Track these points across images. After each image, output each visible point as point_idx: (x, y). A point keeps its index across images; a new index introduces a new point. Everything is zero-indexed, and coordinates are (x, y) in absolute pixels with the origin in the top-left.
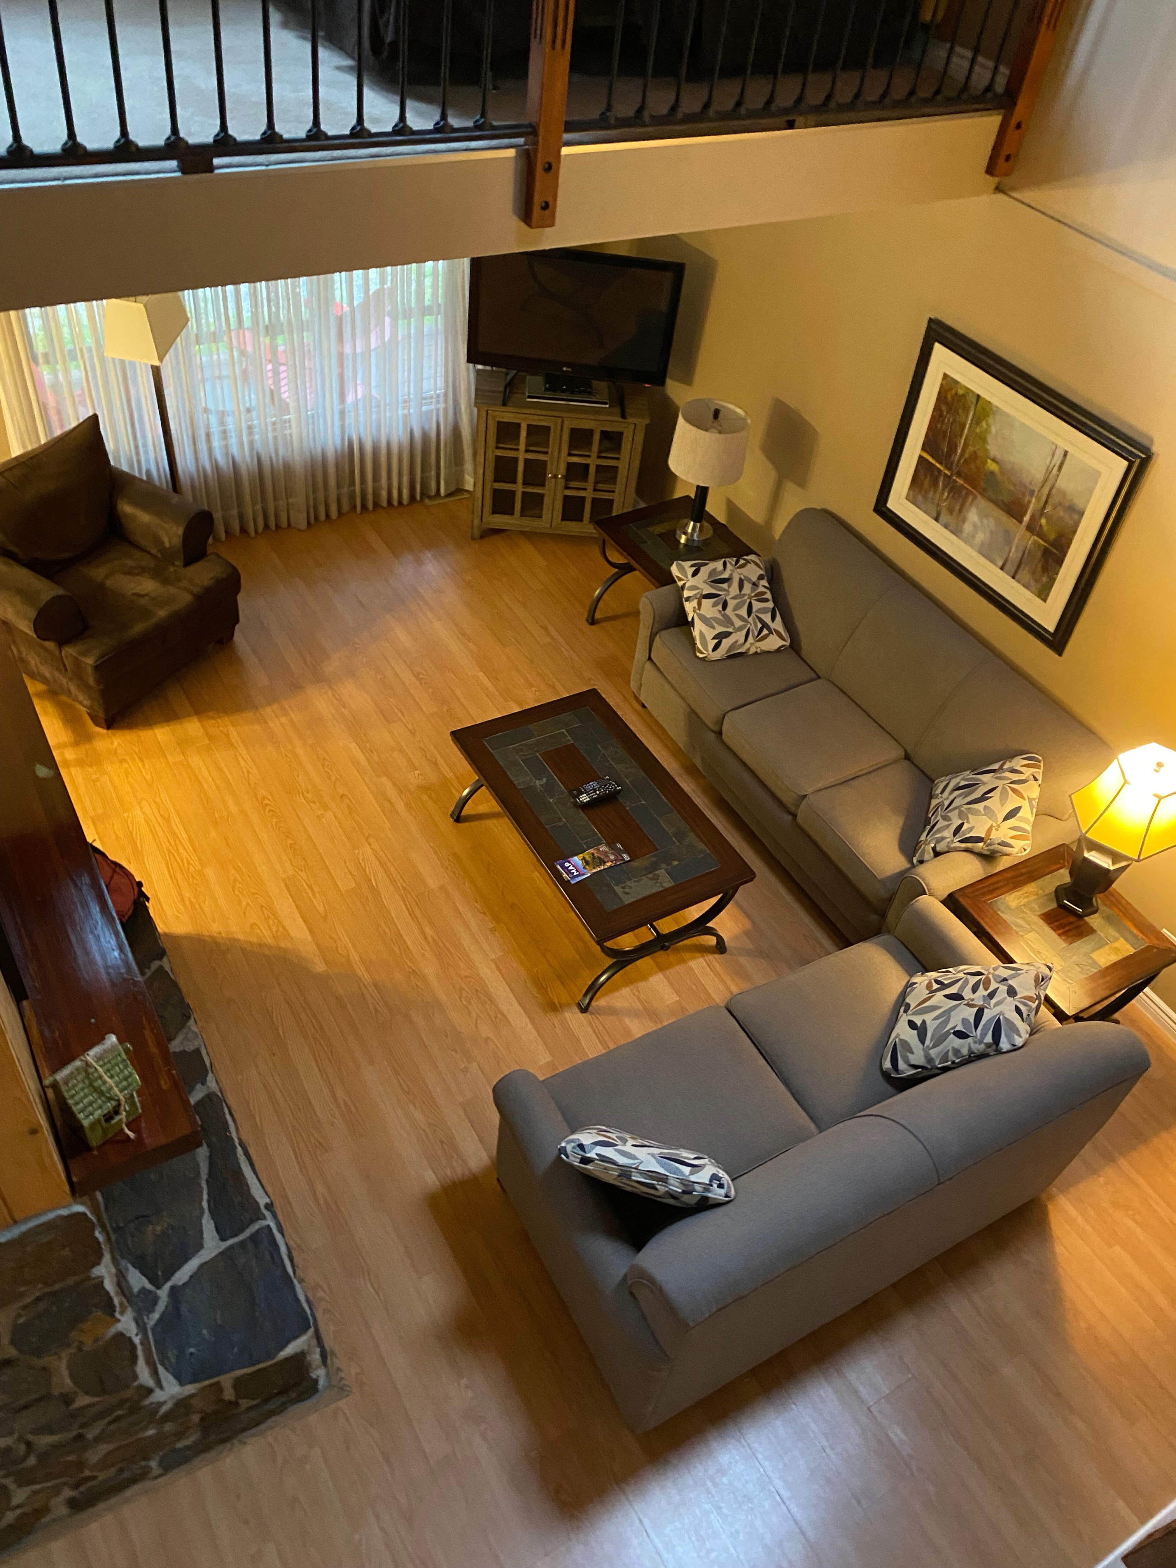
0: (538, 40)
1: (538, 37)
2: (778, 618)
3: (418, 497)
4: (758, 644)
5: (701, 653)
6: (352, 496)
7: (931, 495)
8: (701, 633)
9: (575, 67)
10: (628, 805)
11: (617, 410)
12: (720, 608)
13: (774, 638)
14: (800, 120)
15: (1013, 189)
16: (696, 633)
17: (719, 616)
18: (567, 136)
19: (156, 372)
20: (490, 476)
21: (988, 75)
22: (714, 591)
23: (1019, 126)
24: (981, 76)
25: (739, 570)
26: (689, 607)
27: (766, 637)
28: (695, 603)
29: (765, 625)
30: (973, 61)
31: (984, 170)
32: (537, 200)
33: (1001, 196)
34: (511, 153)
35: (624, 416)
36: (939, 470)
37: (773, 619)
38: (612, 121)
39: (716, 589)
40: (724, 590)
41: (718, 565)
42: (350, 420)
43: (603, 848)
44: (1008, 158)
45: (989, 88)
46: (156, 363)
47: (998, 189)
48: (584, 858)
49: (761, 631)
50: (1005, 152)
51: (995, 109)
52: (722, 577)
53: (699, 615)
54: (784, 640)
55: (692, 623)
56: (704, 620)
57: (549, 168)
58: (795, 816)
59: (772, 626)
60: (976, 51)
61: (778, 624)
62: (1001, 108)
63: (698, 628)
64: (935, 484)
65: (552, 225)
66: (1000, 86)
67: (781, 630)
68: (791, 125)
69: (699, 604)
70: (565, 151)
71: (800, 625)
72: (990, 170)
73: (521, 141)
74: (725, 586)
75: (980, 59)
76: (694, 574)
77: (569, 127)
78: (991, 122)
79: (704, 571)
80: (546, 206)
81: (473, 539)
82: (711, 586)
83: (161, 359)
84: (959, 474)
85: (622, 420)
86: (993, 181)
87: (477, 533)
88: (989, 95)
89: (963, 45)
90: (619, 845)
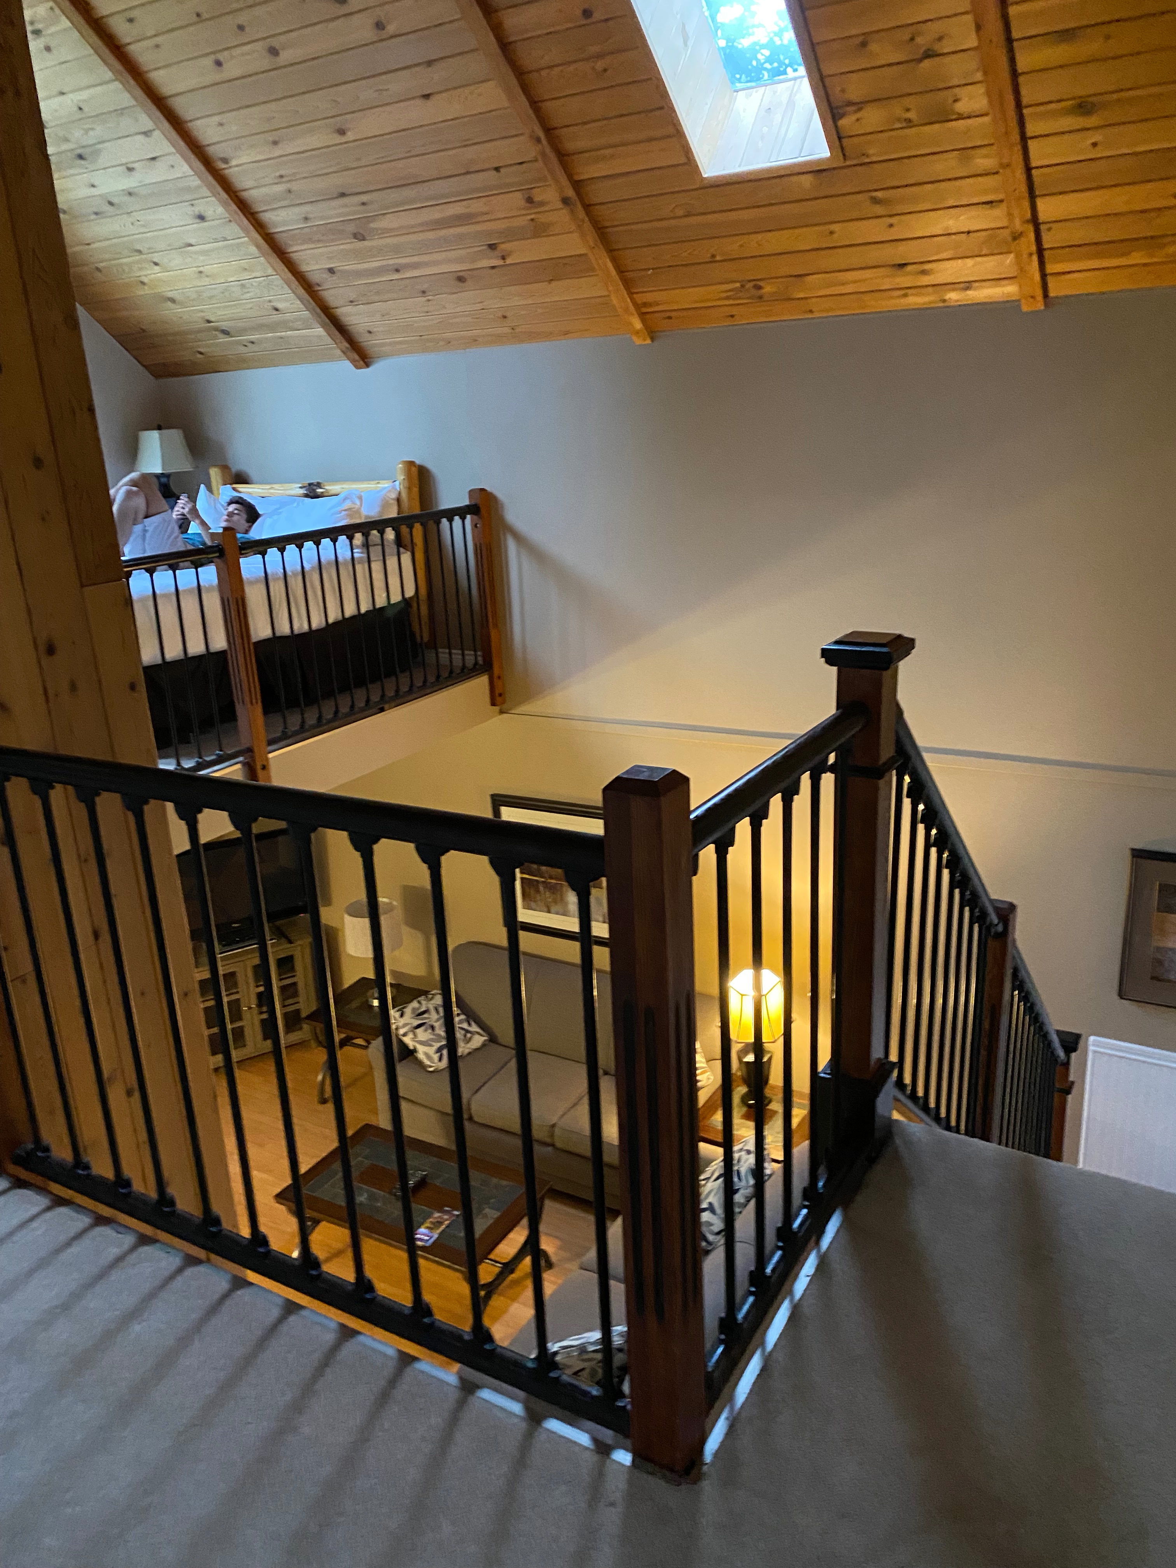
0: (241, 704)
1: (241, 701)
2: (473, 1023)
4: (469, 1045)
5: (431, 1067)
7: (538, 898)
8: (426, 1054)
9: (266, 712)
10: (438, 1182)
11: (283, 940)
12: (430, 1031)
13: (477, 1037)
14: (386, 706)
15: (511, 709)
16: (421, 1056)
17: (432, 1037)
18: (270, 748)
21: (473, 658)
22: (422, 1022)
23: (499, 677)
24: (470, 660)
25: (432, 1002)
26: (407, 1040)
27: (470, 1039)
28: (411, 1035)
29: (467, 1031)
30: (463, 655)
31: (489, 704)
33: (505, 715)
34: (239, 766)
35: (290, 942)
36: (537, 881)
37: (470, 1025)
38: (290, 733)
39: (422, 1020)
40: (426, 1018)
41: (415, 1004)
43: (437, 1215)
44: (500, 695)
45: (476, 664)
47: (502, 712)
48: (428, 1228)
49: (465, 1036)
50: (497, 692)
51: (483, 672)
52: (422, 1010)
53: (417, 1042)
54: (483, 1036)
55: (415, 1051)
56: (422, 1043)
57: (264, 767)
58: (553, 1145)
59: (470, 1029)
60: (462, 650)
61: (474, 1028)
62: (486, 671)
63: (422, 1052)
64: (538, 891)
66: (480, 660)
67: (478, 1030)
68: (382, 710)
69: (415, 1035)
70: (270, 755)
71: (489, 1022)
72: (493, 704)
73: (241, 759)
74: (425, 1016)
75: (466, 652)
76: (402, 1016)
77: (271, 742)
78: (482, 681)
79: (408, 1011)
82: (417, 1019)
84: (551, 878)
85: (289, 945)
86: (497, 708)
88: (477, 667)
89: (455, 649)
90: (447, 1209)
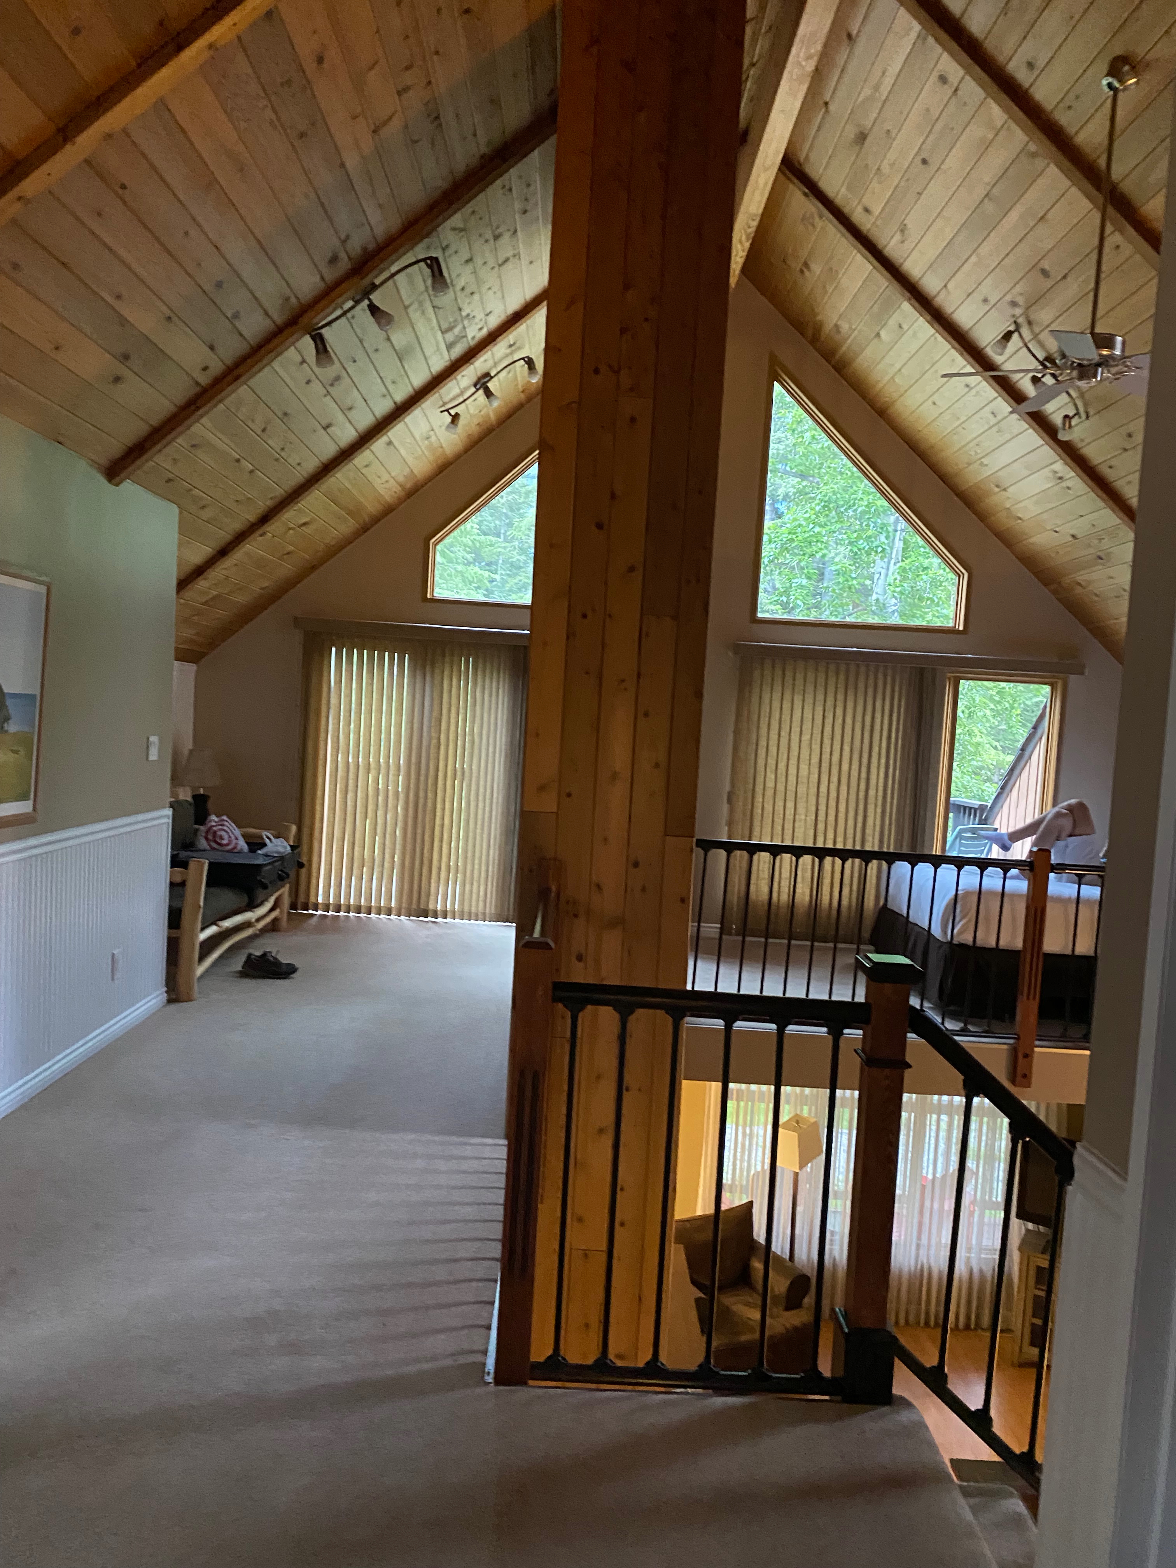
3: (972, 1327)
6: (918, 1315)
18: (1037, 1043)
19: (796, 1175)
20: (1030, 1311)
32: (1020, 1072)
34: (1005, 1047)
42: (923, 1252)
46: (797, 1171)
57: (1026, 1056)
65: (1029, 1087)
70: (1036, 1049)
73: (1012, 1041)
77: (1039, 1038)
80: (1025, 1076)
81: (1013, 1365)
83: (801, 1168)
87: (1016, 1361)
